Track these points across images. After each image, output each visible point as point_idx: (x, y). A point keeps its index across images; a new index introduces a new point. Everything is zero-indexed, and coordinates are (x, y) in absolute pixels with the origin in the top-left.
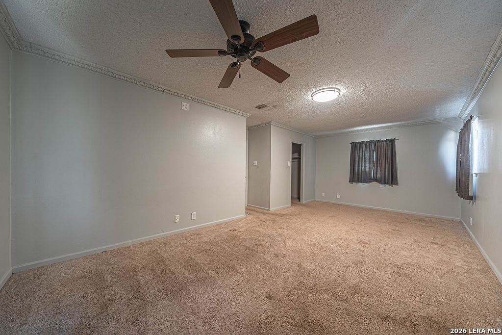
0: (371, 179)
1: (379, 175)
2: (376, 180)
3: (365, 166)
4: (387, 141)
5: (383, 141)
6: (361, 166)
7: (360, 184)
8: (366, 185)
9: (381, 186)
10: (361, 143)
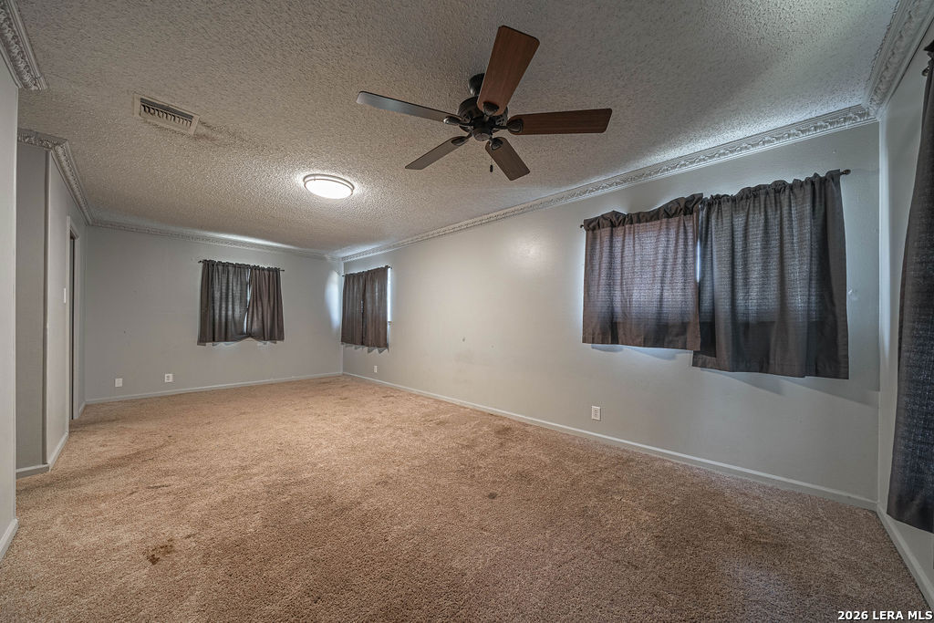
0: (242, 333)
1: (256, 327)
2: (249, 335)
3: (233, 310)
4: (269, 269)
5: (263, 269)
6: (224, 309)
7: (222, 344)
8: (233, 345)
9: (260, 344)
10: (226, 265)
